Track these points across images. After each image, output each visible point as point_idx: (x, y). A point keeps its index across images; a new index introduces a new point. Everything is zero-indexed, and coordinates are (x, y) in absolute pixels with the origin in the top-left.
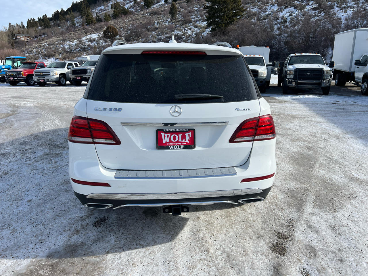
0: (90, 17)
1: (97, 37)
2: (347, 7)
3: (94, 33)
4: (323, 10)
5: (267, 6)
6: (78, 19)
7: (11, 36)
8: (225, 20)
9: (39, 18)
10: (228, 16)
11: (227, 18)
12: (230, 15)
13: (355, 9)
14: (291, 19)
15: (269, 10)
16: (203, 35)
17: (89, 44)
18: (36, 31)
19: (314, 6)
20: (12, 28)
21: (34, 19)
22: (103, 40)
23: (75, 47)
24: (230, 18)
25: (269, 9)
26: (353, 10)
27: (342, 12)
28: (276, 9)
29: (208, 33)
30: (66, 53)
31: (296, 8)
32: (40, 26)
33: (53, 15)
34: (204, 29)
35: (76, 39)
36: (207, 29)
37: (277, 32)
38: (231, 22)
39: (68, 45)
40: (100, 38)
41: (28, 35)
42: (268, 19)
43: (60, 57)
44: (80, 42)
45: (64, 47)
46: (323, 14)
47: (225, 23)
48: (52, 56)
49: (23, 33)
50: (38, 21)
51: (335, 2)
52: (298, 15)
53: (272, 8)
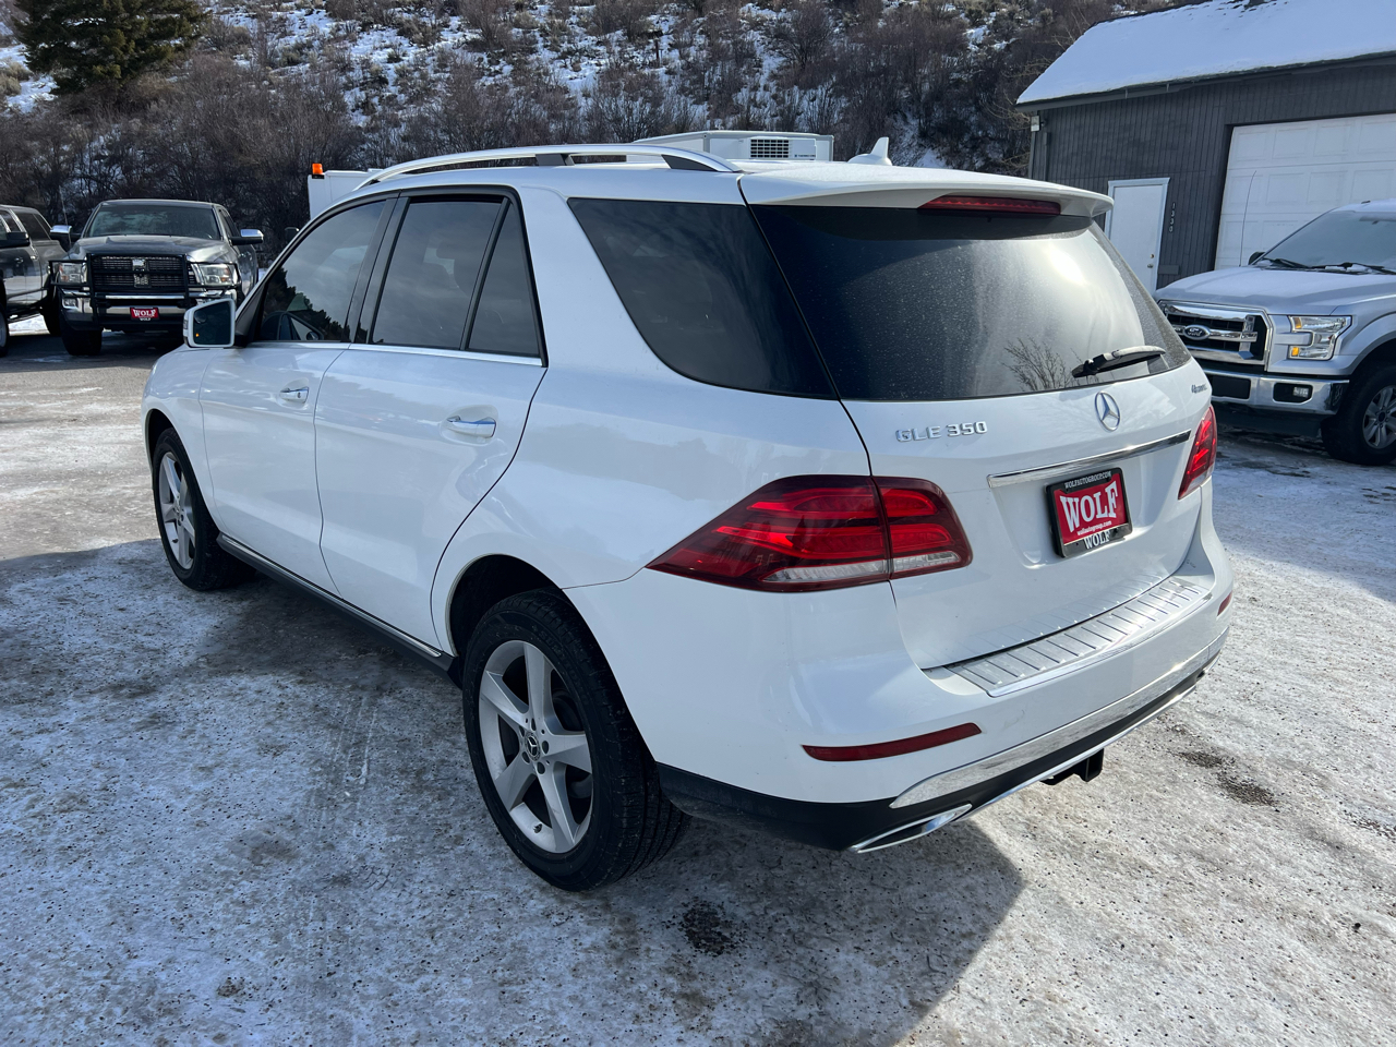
2: (577, 51)
4: (504, 54)
5: (287, 9)
8: (122, 49)
10: (131, 31)
11: (128, 41)
12: (139, 30)
13: (603, 62)
14: (402, 73)
15: (297, 26)
16: (16, 106)
19: (470, 36)
24: (141, 44)
25: (298, 23)
26: (597, 65)
27: (565, 67)
28: (328, 30)
29: (41, 101)
31: (404, 31)
34: (12, 82)
36: (28, 79)
37: (361, 120)
38: (148, 60)
42: (305, 63)
46: (508, 69)
47: (121, 64)
51: (533, 28)
52: (422, 62)
53: (309, 20)
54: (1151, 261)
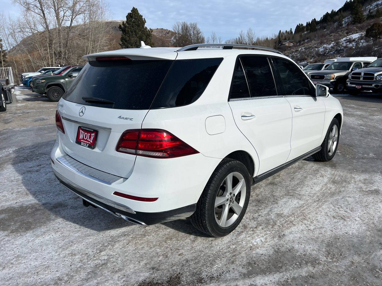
0: (359, 15)
1: (359, 37)
3: (357, 33)
6: (347, 19)
7: (277, 43)
9: (308, 22)
17: (347, 46)
18: (301, 36)
20: (281, 35)
21: (302, 25)
22: (365, 40)
23: (330, 49)
30: (319, 57)
32: (306, 31)
33: (321, 18)
35: (334, 41)
39: (324, 48)
40: (361, 38)
41: (293, 41)
43: (312, 60)
44: (338, 44)
45: (318, 50)
48: (304, 60)
49: (289, 39)
50: (306, 26)
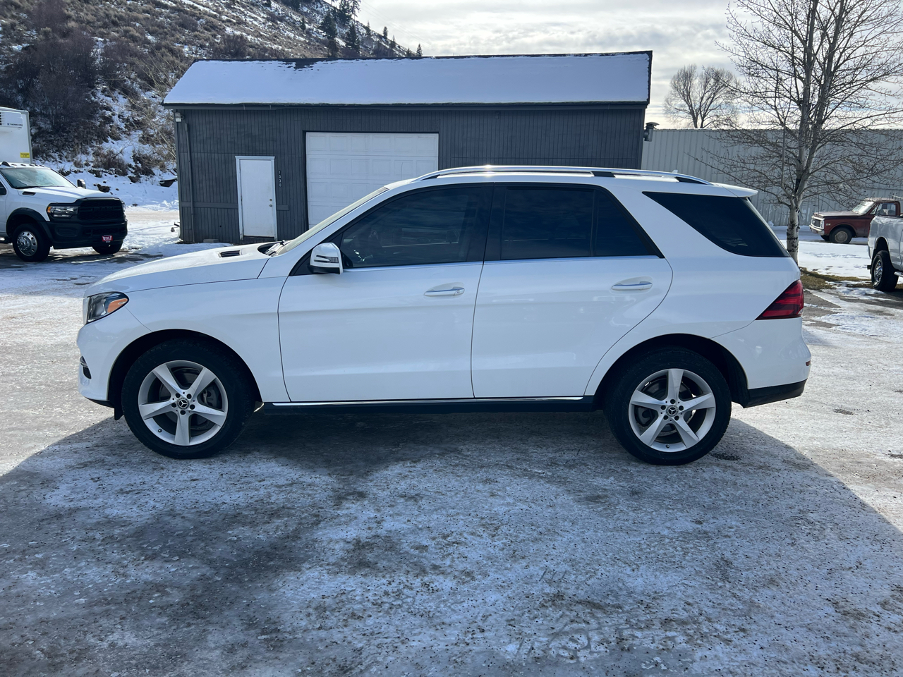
54: (271, 203)
